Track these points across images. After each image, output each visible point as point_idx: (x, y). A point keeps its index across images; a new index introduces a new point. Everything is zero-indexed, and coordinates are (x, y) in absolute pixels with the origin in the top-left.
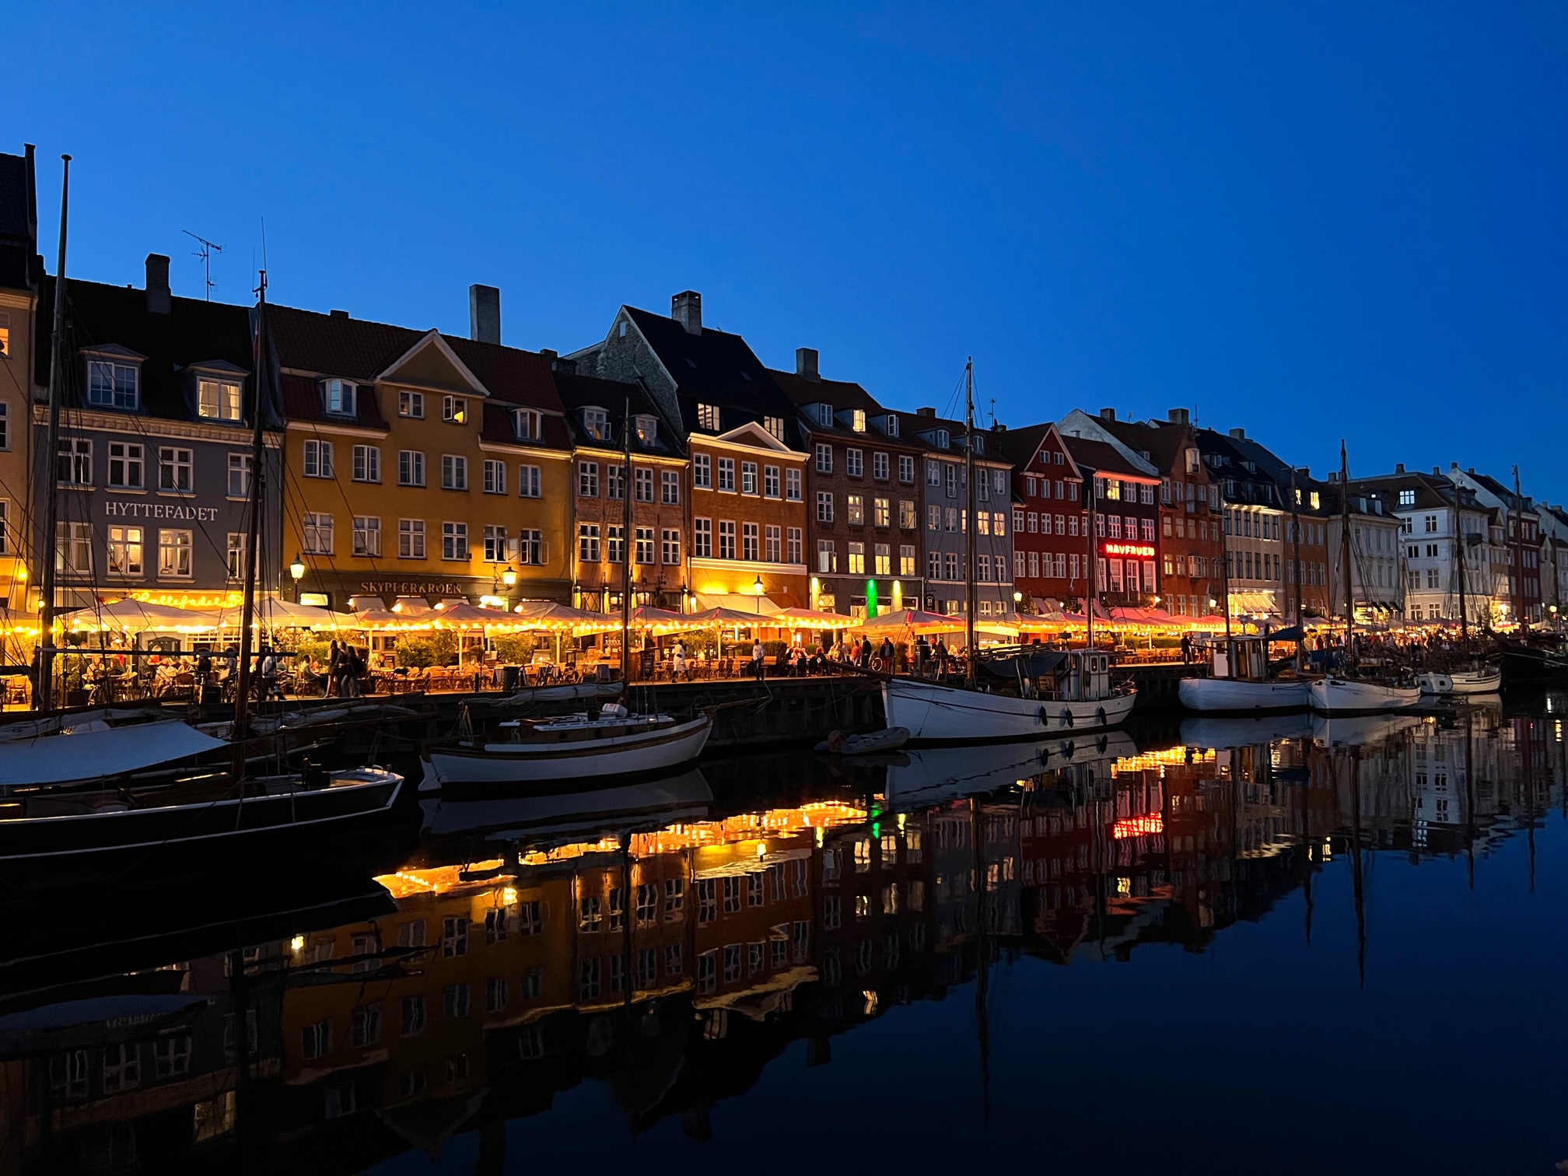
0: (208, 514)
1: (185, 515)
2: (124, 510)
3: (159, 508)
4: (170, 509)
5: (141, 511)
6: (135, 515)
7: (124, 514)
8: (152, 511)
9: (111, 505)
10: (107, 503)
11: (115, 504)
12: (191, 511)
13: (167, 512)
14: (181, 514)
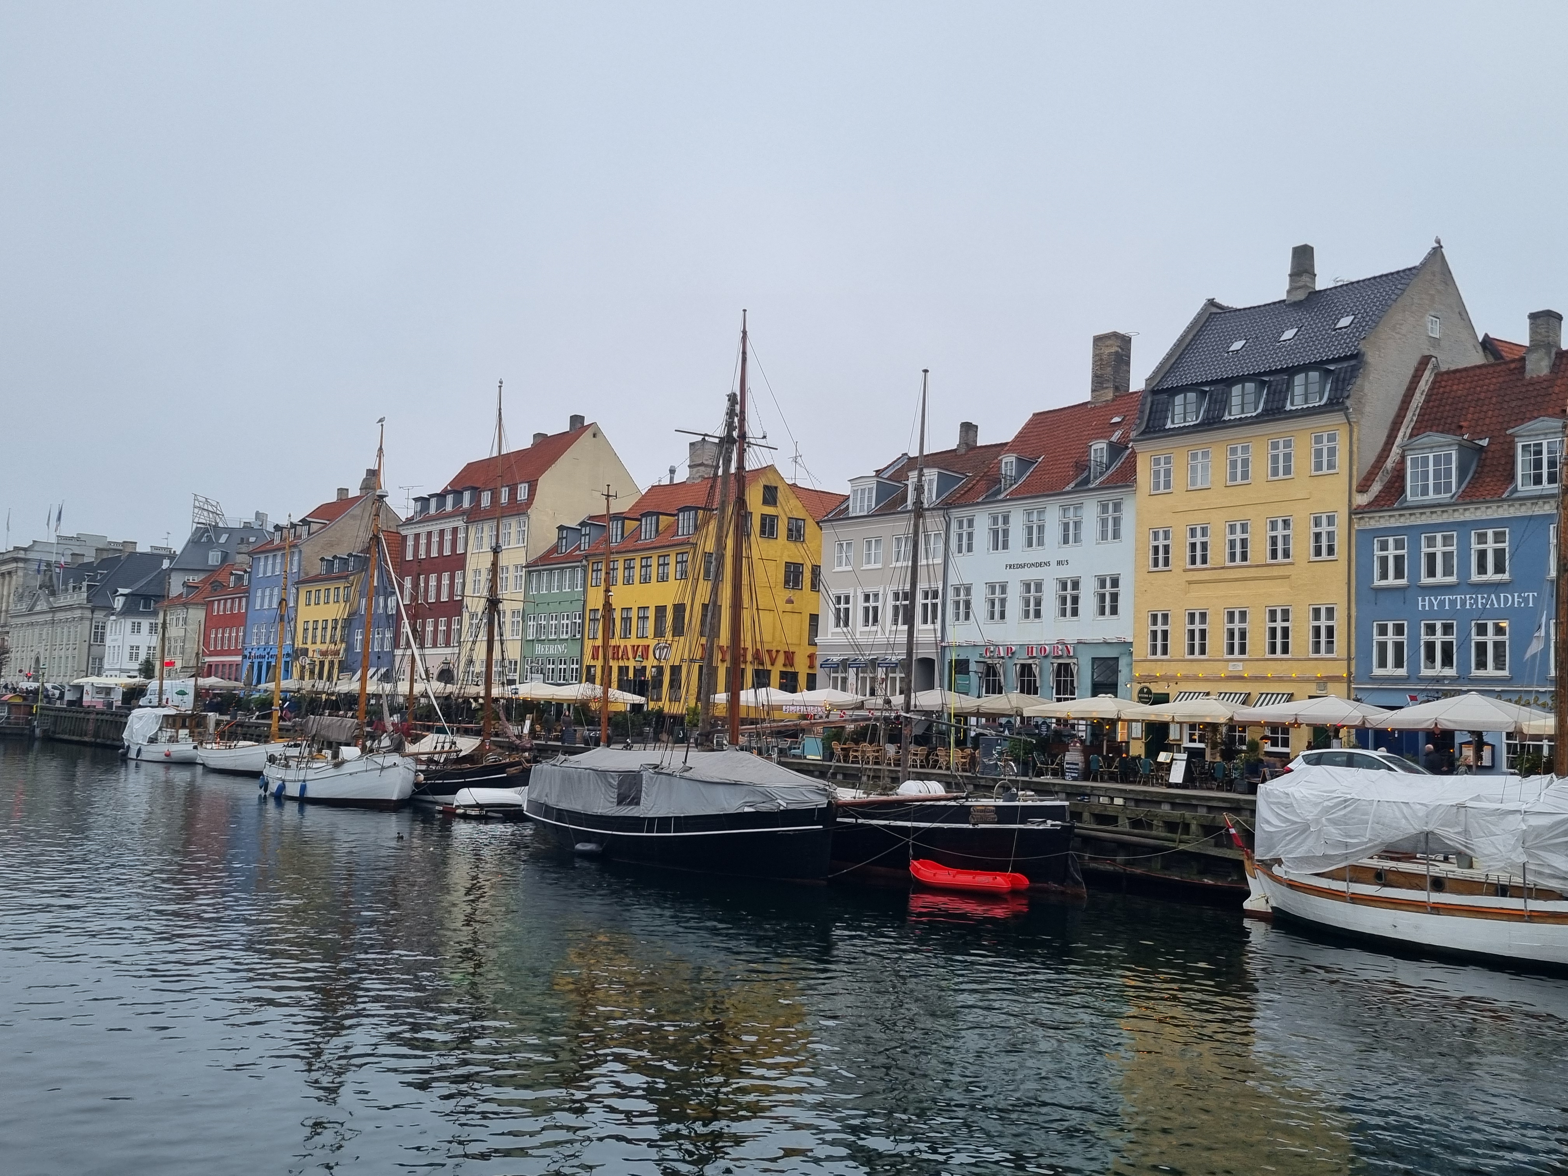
0: (1526, 600)
1: (1499, 604)
2: (1435, 604)
3: (1471, 598)
4: (1483, 598)
5: (1453, 603)
6: (1447, 608)
7: (1436, 608)
8: (1463, 602)
9: (1423, 601)
10: (1420, 599)
11: (1427, 598)
12: (1506, 598)
13: (1480, 601)
14: (1495, 602)
